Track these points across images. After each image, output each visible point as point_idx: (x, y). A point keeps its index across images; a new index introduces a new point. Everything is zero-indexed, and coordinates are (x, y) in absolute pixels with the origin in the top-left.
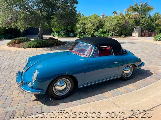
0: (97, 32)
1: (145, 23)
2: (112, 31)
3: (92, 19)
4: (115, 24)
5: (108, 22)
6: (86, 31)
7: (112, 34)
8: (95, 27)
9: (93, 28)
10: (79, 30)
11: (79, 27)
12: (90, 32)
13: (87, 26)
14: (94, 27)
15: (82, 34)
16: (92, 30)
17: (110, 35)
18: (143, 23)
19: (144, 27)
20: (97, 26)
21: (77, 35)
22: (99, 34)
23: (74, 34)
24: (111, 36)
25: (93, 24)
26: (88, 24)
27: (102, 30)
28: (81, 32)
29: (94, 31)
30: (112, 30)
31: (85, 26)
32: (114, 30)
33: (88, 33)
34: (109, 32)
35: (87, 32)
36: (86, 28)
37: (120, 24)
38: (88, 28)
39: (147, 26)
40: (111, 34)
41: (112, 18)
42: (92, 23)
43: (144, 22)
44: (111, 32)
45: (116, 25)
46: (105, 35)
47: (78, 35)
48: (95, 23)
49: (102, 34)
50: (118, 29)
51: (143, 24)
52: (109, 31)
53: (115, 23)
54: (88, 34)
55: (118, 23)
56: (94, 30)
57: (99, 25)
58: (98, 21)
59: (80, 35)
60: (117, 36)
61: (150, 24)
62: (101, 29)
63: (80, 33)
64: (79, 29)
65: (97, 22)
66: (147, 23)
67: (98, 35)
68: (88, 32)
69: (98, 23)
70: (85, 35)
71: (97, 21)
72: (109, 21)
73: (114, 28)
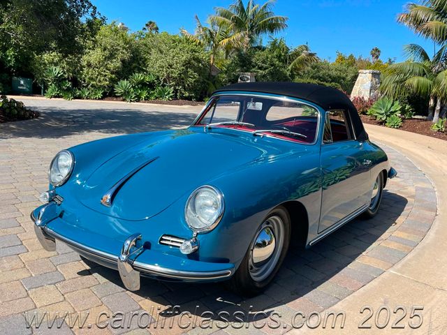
0: (125, 83)
1: (264, 65)
2: (174, 83)
3: (105, 36)
4: (185, 61)
5: (161, 52)
6: (82, 74)
7: (176, 91)
8: (116, 64)
9: (111, 66)
10: (57, 71)
11: (56, 59)
12: (100, 81)
13: (85, 57)
14: (112, 62)
15: (69, 84)
16: (108, 73)
17: (169, 93)
18: (260, 64)
19: (264, 76)
20: (123, 61)
21: (46, 87)
22: (132, 90)
23: (35, 84)
24: (171, 97)
25: (111, 54)
26: (91, 52)
27: (140, 75)
28: (65, 79)
29: (113, 76)
30: (174, 79)
31: (79, 59)
32: (180, 81)
33: (92, 83)
34: (163, 86)
35: (87, 80)
36: (85, 64)
37: (198, 60)
38: (89, 65)
39: (271, 73)
40: (173, 92)
41: (174, 41)
42: (105, 49)
43: (264, 62)
44: (170, 87)
45: (189, 63)
46: (152, 94)
47: (50, 90)
48: (117, 50)
49: (141, 89)
50: (195, 78)
51: (260, 68)
52: (165, 80)
53: (185, 57)
54: (93, 86)
55: (194, 59)
56: (112, 73)
57: (131, 58)
58: (126, 43)
59: (59, 87)
60: (189, 99)
61: (278, 70)
62: (139, 73)
63: (59, 81)
64: (56, 65)
65: (124, 48)
66: (272, 65)
67: (128, 92)
68: (91, 79)
69: (127, 50)
70: (80, 89)
71: (121, 42)
72: (164, 47)
73: (180, 74)
